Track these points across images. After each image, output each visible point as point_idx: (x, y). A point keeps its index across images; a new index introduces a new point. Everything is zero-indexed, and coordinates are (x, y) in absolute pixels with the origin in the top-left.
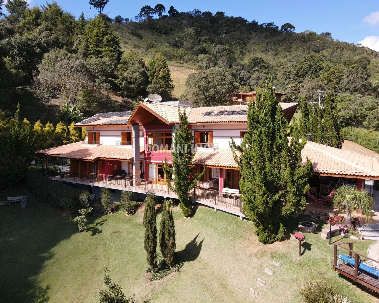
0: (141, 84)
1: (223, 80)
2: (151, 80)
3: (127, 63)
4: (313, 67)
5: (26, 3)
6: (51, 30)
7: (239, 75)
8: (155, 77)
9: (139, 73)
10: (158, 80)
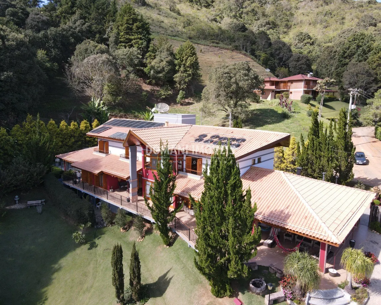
0: (168, 73)
1: (246, 75)
2: (179, 69)
3: (156, 50)
4: (361, 48)
6: (84, 18)
7: (278, 55)
8: (182, 66)
9: (167, 62)
10: (185, 69)
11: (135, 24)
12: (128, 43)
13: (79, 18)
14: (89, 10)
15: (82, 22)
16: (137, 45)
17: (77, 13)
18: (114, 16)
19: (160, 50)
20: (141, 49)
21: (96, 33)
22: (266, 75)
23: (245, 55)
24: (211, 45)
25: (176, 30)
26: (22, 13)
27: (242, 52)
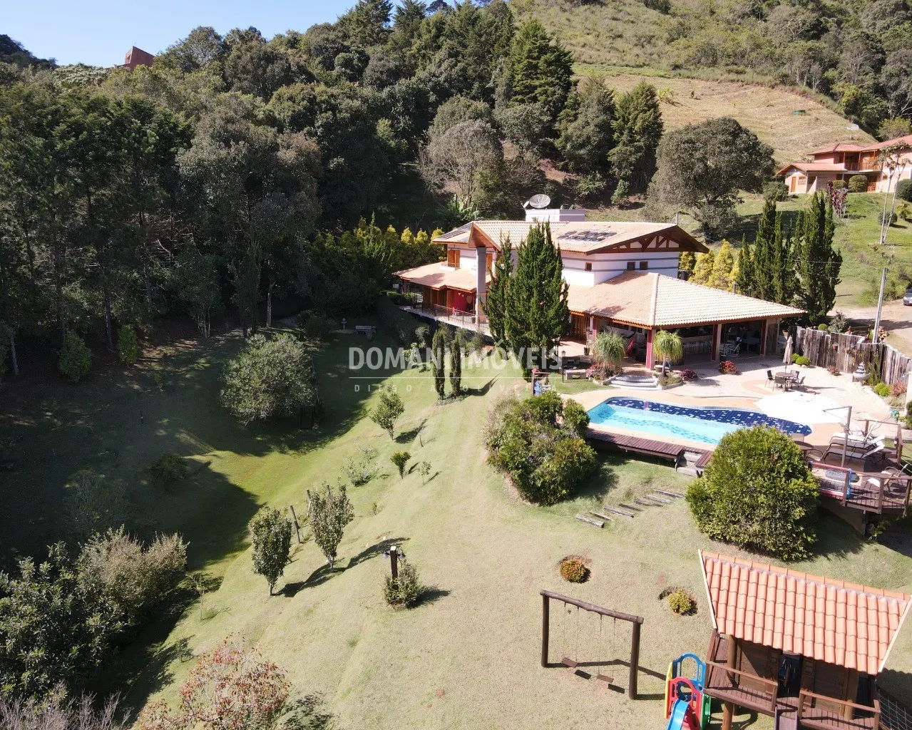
0: (598, 146)
1: (727, 143)
2: (618, 137)
3: (579, 104)
6: (456, 55)
7: (896, 87)
8: (626, 132)
9: (596, 126)
10: (631, 137)
11: (543, 58)
12: (529, 94)
13: (447, 56)
14: (465, 38)
16: (544, 97)
17: (444, 47)
18: (508, 45)
19: (586, 102)
20: (551, 104)
21: (474, 80)
22: (849, 139)
23: (804, 94)
24: (723, 78)
25: (649, 52)
26: (359, 59)
27: (797, 89)
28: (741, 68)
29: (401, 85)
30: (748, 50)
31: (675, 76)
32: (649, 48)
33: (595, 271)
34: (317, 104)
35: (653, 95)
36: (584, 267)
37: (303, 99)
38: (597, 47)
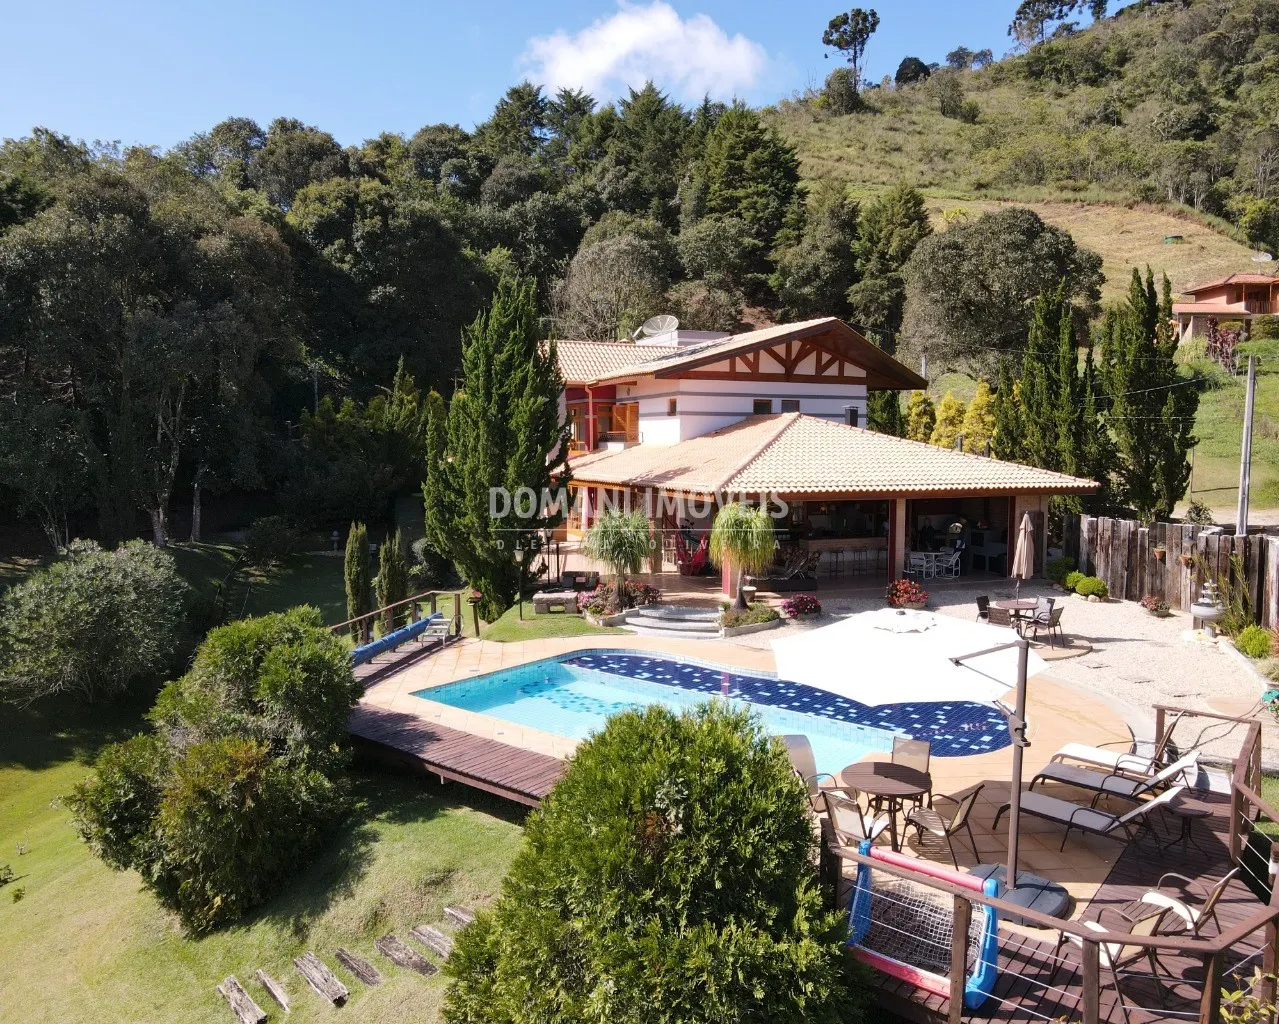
0: (829, 282)
2: (863, 266)
3: (804, 221)
5: (591, 100)
6: (627, 161)
8: (874, 257)
10: (883, 264)
11: (750, 156)
13: (613, 163)
15: (620, 170)
17: (610, 152)
18: (701, 143)
20: (762, 222)
21: (652, 195)
23: (1180, 214)
24: (1052, 198)
25: (941, 168)
26: (479, 168)
27: (1170, 208)
28: (1081, 183)
29: (535, 202)
30: (1092, 158)
31: (978, 198)
32: (941, 165)
33: (682, 413)
34: (359, 206)
35: (919, 202)
36: (666, 408)
37: (337, 199)
38: (860, 162)
